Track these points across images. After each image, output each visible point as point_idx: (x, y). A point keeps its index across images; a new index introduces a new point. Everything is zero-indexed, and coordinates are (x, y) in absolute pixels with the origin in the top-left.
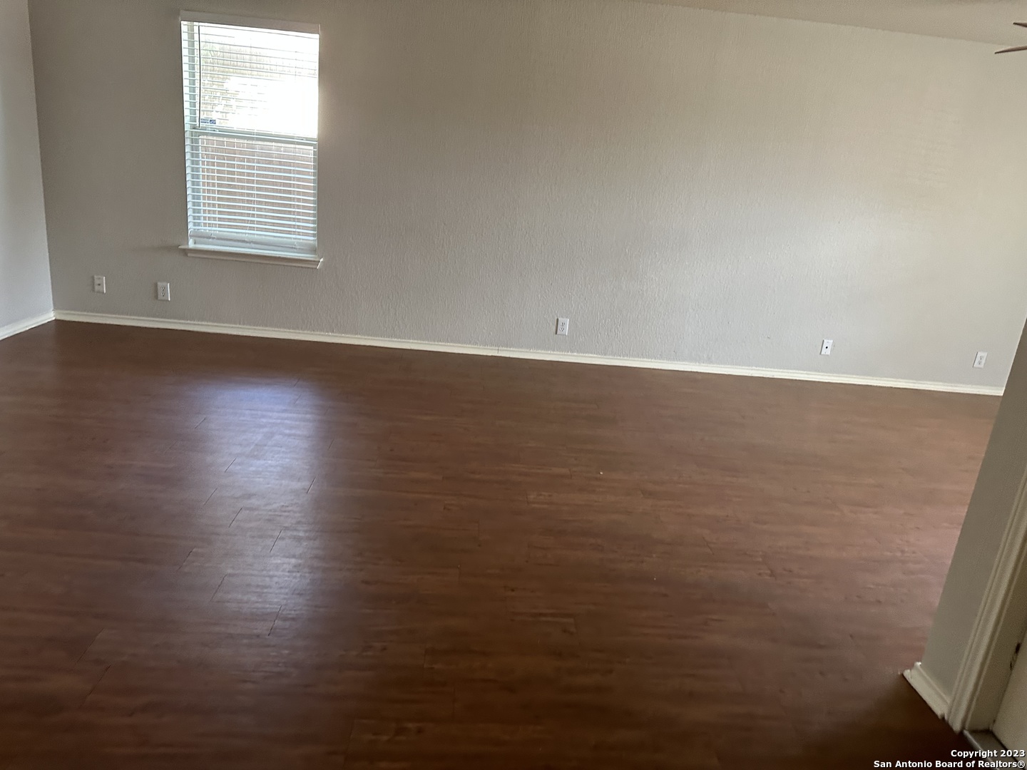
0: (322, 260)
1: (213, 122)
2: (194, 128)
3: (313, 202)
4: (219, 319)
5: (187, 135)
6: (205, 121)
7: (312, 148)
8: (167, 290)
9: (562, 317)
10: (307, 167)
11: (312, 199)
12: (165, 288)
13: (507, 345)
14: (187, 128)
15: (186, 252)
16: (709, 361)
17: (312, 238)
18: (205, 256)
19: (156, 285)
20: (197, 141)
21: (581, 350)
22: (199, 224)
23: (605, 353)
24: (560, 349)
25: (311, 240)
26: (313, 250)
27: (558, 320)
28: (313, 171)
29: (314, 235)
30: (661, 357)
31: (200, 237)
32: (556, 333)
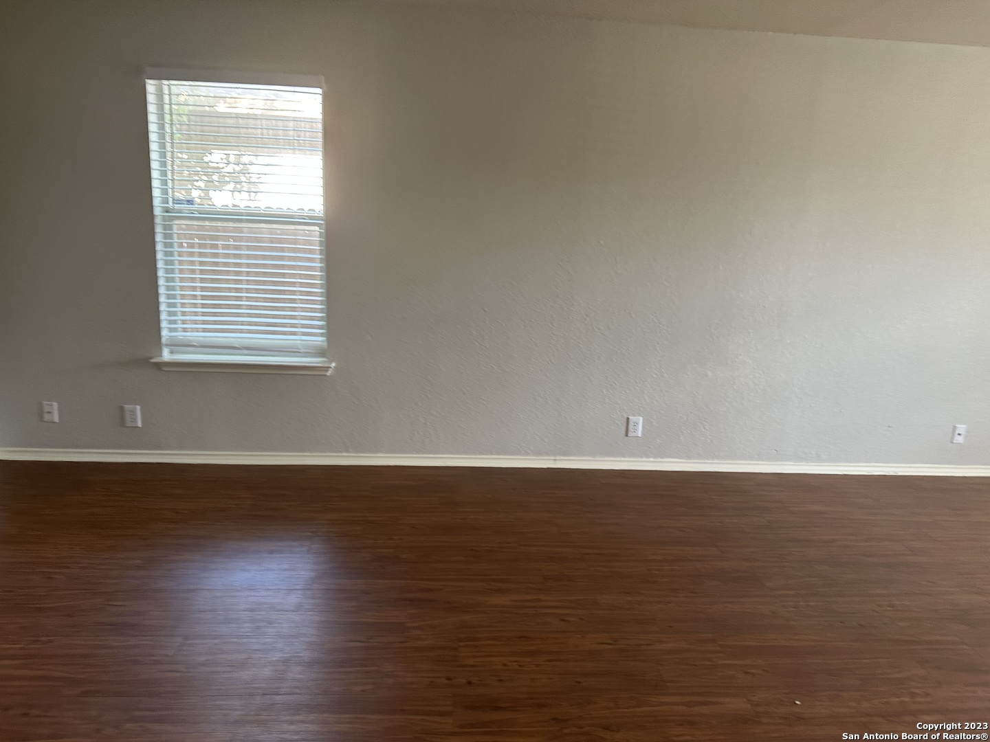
0: (333, 365)
1: (190, 202)
2: (167, 212)
3: (321, 295)
4: (202, 446)
5: (158, 220)
6: (179, 202)
7: (317, 228)
8: (138, 416)
9: (634, 416)
10: (311, 251)
11: (320, 291)
12: (134, 412)
13: (566, 453)
14: (157, 211)
15: (159, 366)
16: (818, 459)
17: (321, 339)
18: (186, 370)
19: (122, 409)
20: (170, 227)
21: (660, 454)
22: (175, 330)
23: (688, 456)
24: (632, 455)
25: (319, 341)
26: (321, 353)
27: (628, 418)
28: (319, 257)
29: (322, 335)
30: (760, 457)
31: (176, 345)
32: (627, 435)
